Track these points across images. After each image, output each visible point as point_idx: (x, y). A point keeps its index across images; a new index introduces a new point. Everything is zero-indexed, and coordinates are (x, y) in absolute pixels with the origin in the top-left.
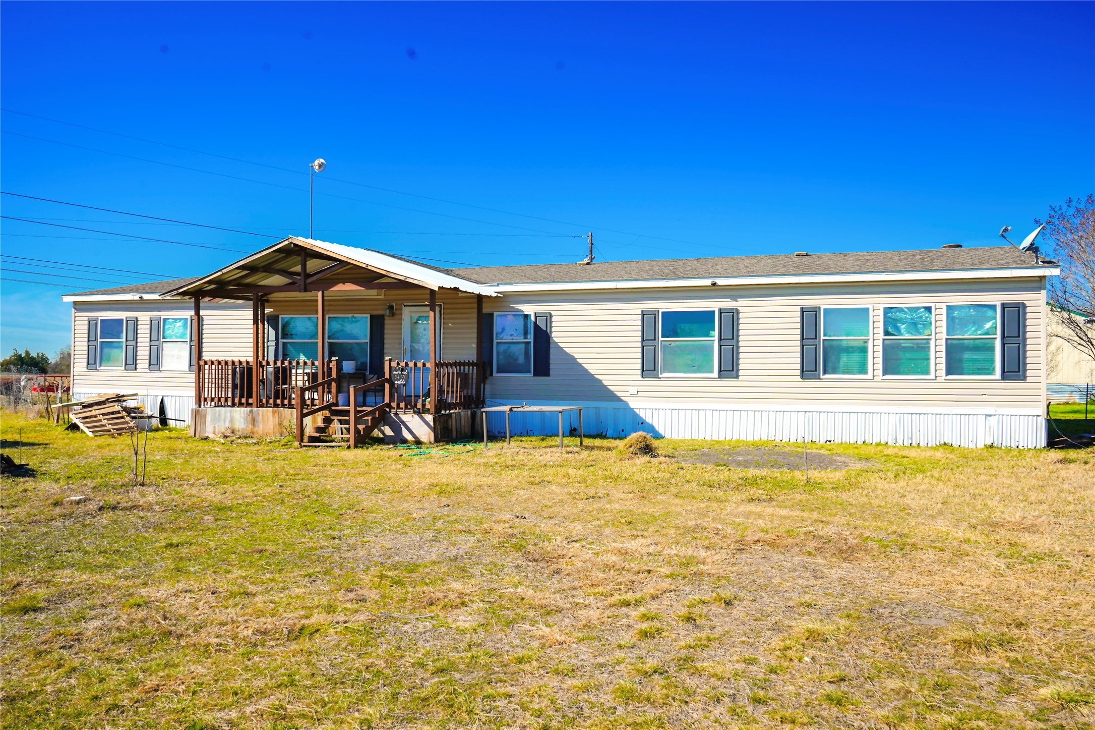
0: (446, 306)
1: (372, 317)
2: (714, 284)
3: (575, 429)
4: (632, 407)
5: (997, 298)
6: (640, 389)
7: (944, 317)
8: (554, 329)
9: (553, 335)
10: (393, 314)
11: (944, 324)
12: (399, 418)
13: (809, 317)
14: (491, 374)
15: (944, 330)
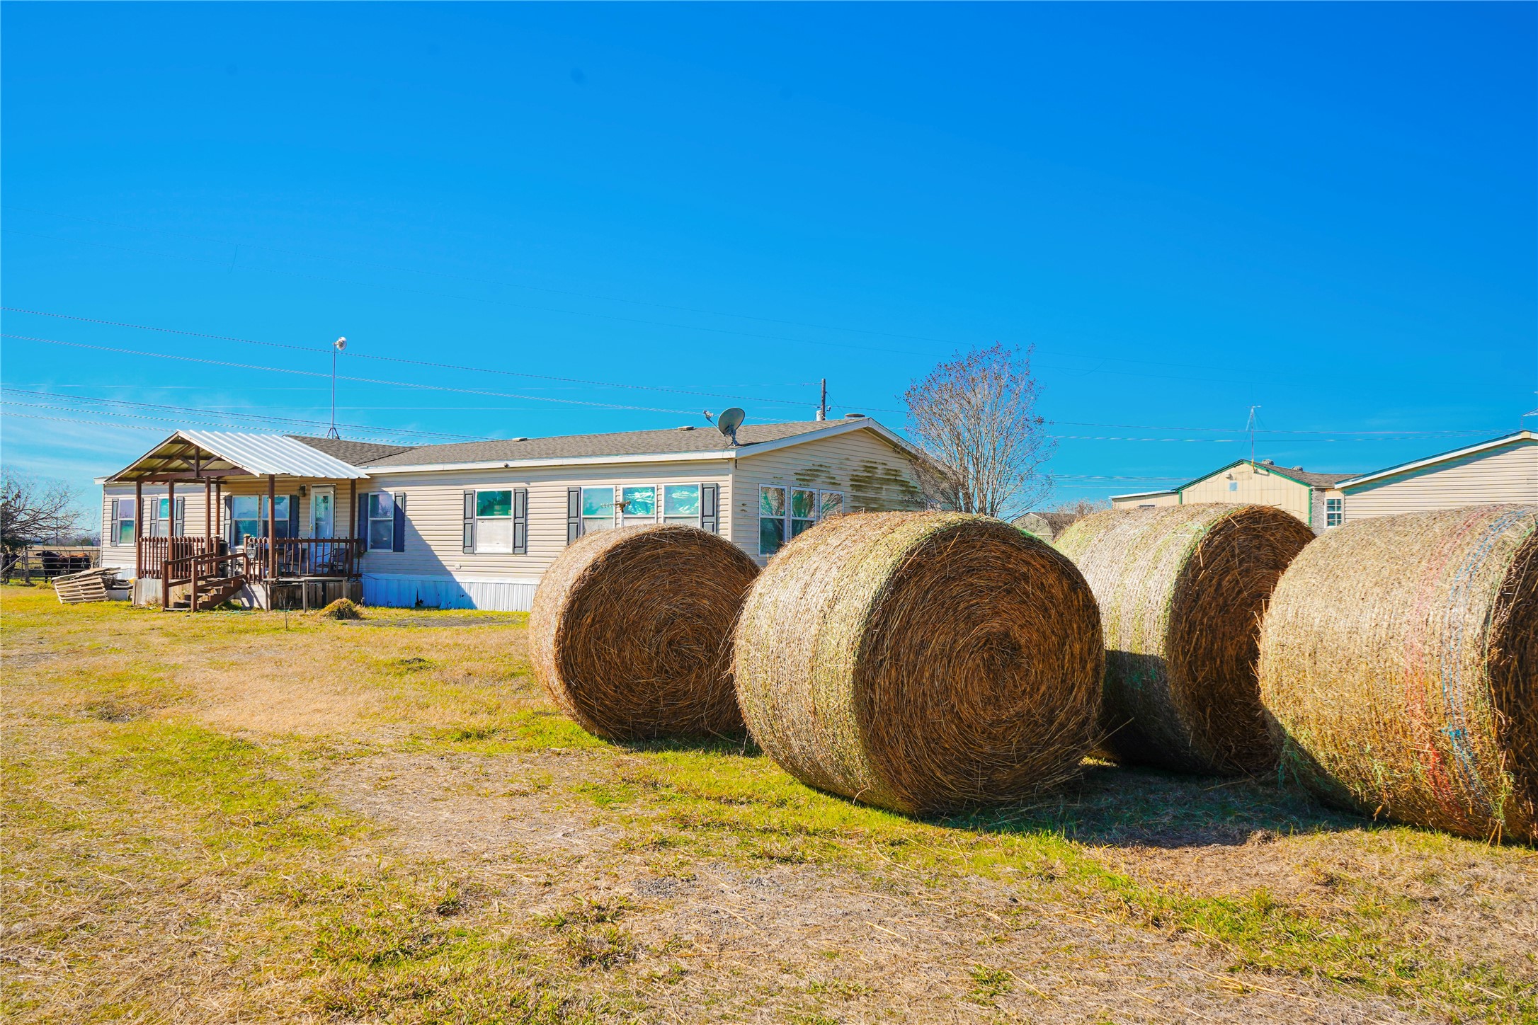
0: (339, 487)
1: (291, 496)
2: (506, 466)
3: (421, 601)
4: (458, 580)
5: (697, 480)
6: (463, 563)
7: (662, 497)
8: (408, 508)
9: (407, 513)
10: (304, 495)
11: (662, 503)
12: (251, 588)
13: (574, 496)
14: (366, 550)
15: (662, 509)
